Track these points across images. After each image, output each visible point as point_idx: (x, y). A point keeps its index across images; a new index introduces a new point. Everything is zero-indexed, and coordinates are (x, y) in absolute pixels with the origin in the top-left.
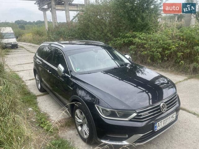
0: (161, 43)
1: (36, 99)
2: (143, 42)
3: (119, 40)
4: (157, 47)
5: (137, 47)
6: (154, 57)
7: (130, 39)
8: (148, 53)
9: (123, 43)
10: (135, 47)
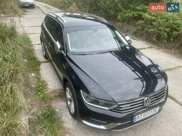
0: (170, 22)
1: (40, 65)
2: (152, 18)
3: (128, 12)
4: (165, 26)
5: (146, 23)
6: (160, 36)
7: (140, 13)
8: (155, 30)
9: (132, 16)
10: (144, 22)
